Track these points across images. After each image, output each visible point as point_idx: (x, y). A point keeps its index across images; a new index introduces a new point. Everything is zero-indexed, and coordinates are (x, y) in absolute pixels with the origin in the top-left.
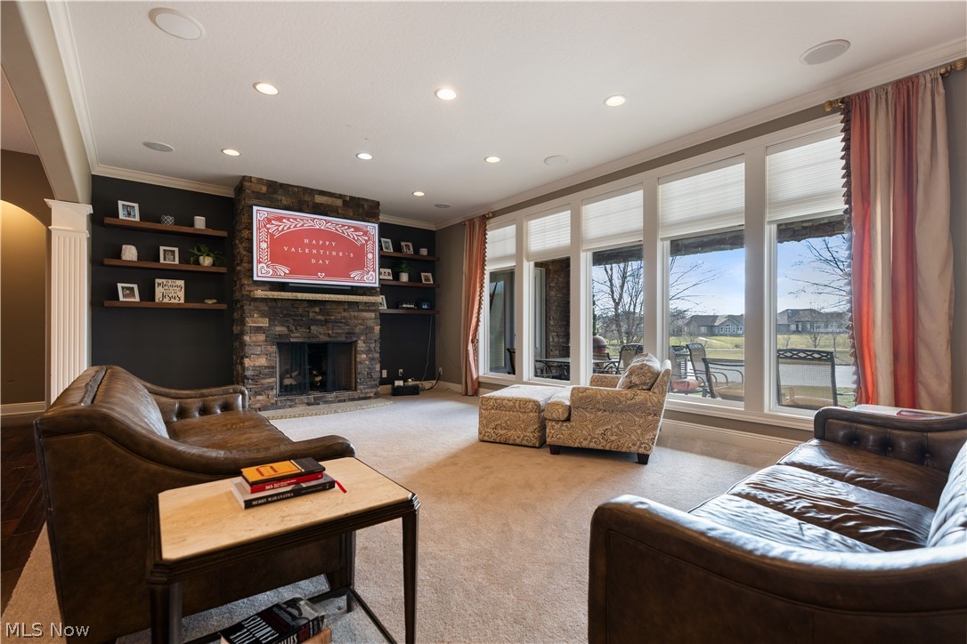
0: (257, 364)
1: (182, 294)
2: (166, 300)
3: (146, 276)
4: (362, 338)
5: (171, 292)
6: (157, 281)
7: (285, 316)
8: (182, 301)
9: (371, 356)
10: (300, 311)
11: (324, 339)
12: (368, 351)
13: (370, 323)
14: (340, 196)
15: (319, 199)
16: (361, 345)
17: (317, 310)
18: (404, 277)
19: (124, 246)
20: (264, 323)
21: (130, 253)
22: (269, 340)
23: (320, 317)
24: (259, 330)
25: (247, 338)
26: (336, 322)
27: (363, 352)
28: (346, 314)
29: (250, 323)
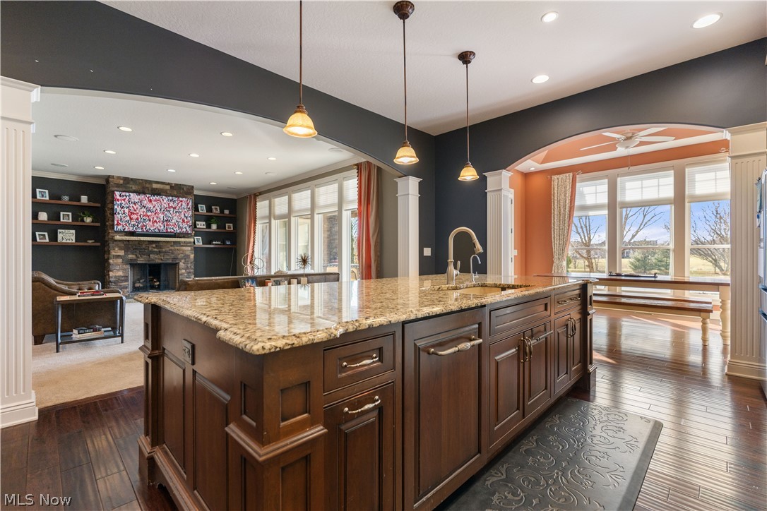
0: (117, 275)
1: (73, 238)
2: (64, 241)
3: (53, 228)
4: (183, 261)
5: (67, 237)
6: (59, 231)
7: (134, 249)
8: (74, 241)
9: (188, 270)
10: (144, 246)
11: (159, 261)
12: (186, 268)
13: (188, 253)
14: (169, 184)
15: (155, 186)
16: (182, 265)
17: (154, 246)
18: (214, 227)
19: (40, 213)
20: (122, 253)
21: (43, 216)
22: (126, 262)
23: (156, 250)
24: (118, 257)
25: (111, 261)
26: (166, 252)
27: (183, 269)
28: (172, 248)
29: (113, 253)
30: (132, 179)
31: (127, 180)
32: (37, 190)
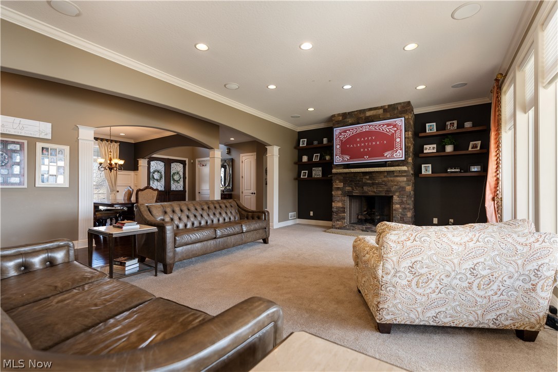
0: (337, 206)
1: (321, 174)
2: (316, 177)
3: (310, 166)
4: (397, 194)
5: (317, 173)
6: (313, 169)
7: (351, 181)
8: (321, 176)
9: (403, 206)
10: (358, 178)
11: (371, 194)
12: (401, 203)
13: (403, 184)
14: (381, 107)
15: (368, 114)
16: (396, 198)
17: (368, 177)
18: (449, 149)
19: (303, 156)
20: (341, 185)
21: (305, 159)
22: (345, 194)
23: (369, 182)
24: (338, 189)
25: (333, 193)
26: (378, 184)
27: (397, 204)
28: (385, 179)
29: (335, 186)
30: (349, 113)
31: (345, 115)
32: (301, 140)
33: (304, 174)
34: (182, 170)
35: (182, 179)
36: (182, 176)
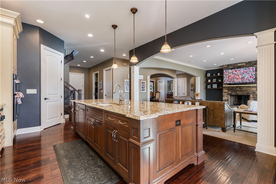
0: (225, 98)
1: (216, 86)
2: (214, 88)
3: (211, 84)
4: (252, 94)
5: (215, 86)
6: (213, 84)
7: (231, 90)
9: (255, 99)
10: (234, 88)
14: (245, 63)
15: (239, 65)
16: (251, 96)
17: (239, 88)
20: (227, 91)
21: (209, 81)
22: (228, 94)
23: (239, 90)
24: (225, 92)
25: (223, 94)
26: (243, 91)
27: (252, 98)
28: (246, 89)
29: (224, 91)
30: (230, 64)
31: (228, 65)
32: (208, 74)
33: (209, 87)
34: (153, 85)
35: (153, 88)
36: (153, 87)
